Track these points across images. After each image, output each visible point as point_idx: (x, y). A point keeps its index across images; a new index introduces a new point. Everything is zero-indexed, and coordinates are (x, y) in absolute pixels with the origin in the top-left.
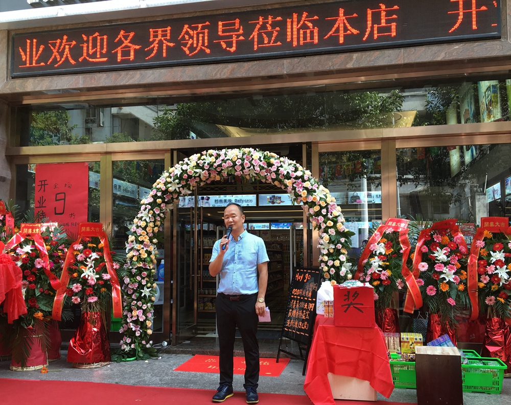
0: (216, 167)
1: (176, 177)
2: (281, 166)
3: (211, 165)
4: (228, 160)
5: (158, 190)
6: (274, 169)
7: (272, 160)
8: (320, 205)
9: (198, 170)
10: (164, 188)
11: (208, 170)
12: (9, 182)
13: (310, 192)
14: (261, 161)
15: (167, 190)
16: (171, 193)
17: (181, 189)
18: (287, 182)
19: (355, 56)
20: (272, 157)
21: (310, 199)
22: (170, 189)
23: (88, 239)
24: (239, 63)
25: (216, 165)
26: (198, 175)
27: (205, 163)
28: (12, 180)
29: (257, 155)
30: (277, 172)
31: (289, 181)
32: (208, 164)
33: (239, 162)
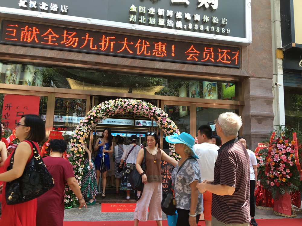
0: (124, 108)
4: (130, 104)
5: (91, 116)
6: (153, 111)
8: (173, 130)
9: (115, 108)
11: (120, 108)
13: (169, 123)
14: (147, 107)
15: (96, 117)
16: (98, 118)
17: (104, 116)
20: (151, 105)
21: (169, 126)
27: (118, 105)
29: (145, 104)
30: (154, 113)
31: (159, 117)
32: (120, 106)
33: (136, 106)
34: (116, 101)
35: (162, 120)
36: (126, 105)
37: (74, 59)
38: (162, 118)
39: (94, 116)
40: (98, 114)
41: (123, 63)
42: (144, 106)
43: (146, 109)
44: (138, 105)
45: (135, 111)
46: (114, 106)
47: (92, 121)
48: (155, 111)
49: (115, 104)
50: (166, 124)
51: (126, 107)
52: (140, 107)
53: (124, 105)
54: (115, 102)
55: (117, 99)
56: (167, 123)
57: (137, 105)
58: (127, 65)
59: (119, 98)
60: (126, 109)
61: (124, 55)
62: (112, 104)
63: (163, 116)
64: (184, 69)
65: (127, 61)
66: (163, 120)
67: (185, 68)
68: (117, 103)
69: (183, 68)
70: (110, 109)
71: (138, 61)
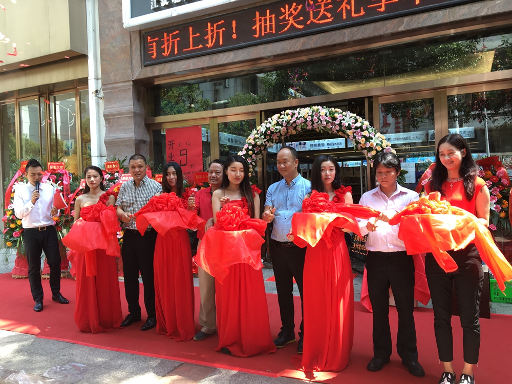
0: (292, 124)
1: (262, 134)
2: (344, 120)
3: (288, 122)
4: (301, 117)
5: (250, 144)
6: (337, 122)
7: (336, 115)
8: (376, 150)
9: (277, 127)
10: (253, 143)
11: (286, 126)
12: (148, 143)
13: (368, 139)
14: (327, 116)
15: (256, 144)
16: (259, 146)
17: (266, 142)
18: (348, 132)
19: (406, 19)
20: (336, 112)
21: (368, 145)
22: (258, 143)
23: (201, 184)
24: (309, 37)
25: (291, 122)
26: (278, 131)
27: (283, 121)
28: (151, 142)
29: (323, 111)
30: (340, 124)
31: (351, 131)
32: (286, 122)
33: (309, 119)
34: (281, 115)
35: (355, 135)
36: (294, 119)
37: (224, 63)
38: (355, 132)
39: (253, 144)
40: (257, 140)
41: (290, 48)
42: (322, 116)
43: (326, 120)
44: (312, 116)
45: (309, 127)
46: (278, 124)
47: (250, 152)
48: (341, 123)
49: (278, 121)
50: (362, 141)
51: (295, 122)
52: (315, 119)
53: (291, 120)
54: (279, 118)
55: (283, 112)
56: (364, 139)
57: (310, 117)
58: (297, 49)
59: (285, 109)
60: (297, 125)
61: (293, 34)
62: (274, 122)
63: (356, 128)
64: (401, 29)
65: (298, 42)
66: (357, 134)
67: (405, 24)
68: (283, 118)
69: (399, 27)
70: (272, 129)
71: (314, 37)
